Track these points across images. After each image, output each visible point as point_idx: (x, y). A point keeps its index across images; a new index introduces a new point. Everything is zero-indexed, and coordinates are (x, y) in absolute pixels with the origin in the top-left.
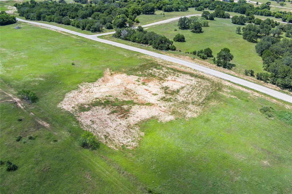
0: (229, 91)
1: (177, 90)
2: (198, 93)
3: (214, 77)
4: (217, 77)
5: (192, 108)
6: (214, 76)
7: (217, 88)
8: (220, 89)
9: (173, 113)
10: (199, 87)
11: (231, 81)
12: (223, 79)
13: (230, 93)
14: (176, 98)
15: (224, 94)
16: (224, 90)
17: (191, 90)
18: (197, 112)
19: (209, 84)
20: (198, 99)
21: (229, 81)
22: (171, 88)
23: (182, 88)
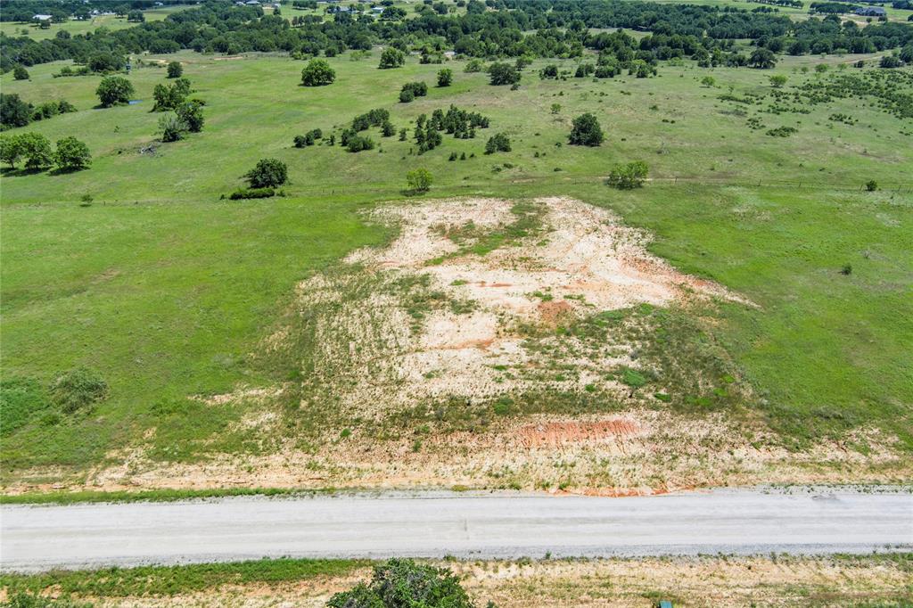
0: (248, 422)
1: (421, 317)
2: (351, 338)
3: (367, 481)
4: (352, 491)
5: (327, 294)
6: (378, 492)
7: (304, 404)
8: (289, 404)
9: (358, 268)
10: (370, 364)
11: (263, 503)
12: (313, 492)
13: (234, 413)
14: (394, 295)
15: (258, 393)
16: (272, 415)
17: (384, 336)
18: (305, 294)
19: (349, 400)
20: (334, 324)
21: (272, 493)
22: (451, 315)
23: (416, 331)
